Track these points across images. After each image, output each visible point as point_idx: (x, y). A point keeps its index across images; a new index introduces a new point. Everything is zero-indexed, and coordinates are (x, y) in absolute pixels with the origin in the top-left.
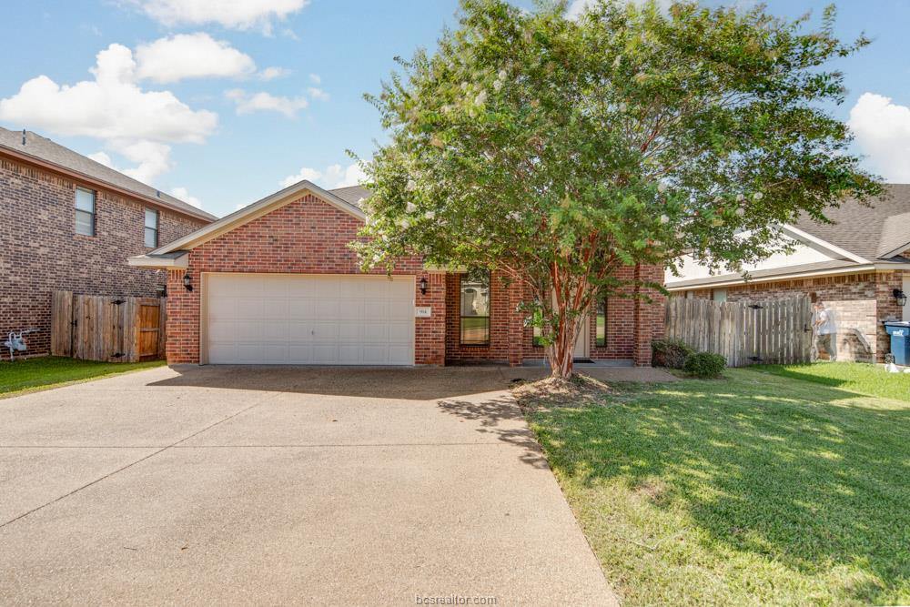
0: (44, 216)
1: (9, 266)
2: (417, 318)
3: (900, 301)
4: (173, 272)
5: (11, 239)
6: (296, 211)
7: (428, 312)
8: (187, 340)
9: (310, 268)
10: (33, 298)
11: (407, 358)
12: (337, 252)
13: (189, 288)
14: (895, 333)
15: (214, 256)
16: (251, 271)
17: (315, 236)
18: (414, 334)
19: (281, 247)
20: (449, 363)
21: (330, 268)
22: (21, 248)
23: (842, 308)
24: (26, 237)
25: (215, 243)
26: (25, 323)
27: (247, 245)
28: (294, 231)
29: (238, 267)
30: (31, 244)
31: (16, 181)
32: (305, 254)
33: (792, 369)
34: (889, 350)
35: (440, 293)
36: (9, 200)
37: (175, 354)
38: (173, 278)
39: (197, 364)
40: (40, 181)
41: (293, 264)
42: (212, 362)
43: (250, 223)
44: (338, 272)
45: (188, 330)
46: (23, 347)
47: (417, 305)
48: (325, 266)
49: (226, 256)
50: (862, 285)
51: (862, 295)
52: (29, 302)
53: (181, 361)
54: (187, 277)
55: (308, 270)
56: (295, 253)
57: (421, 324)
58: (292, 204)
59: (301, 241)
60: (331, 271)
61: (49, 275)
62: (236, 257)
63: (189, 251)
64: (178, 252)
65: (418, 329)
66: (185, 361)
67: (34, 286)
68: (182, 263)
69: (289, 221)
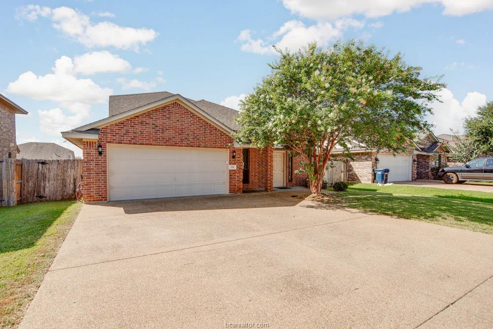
2: (230, 170)
3: (378, 162)
4: (87, 142)
6: (167, 110)
7: (235, 167)
8: (98, 187)
9: (176, 143)
11: (225, 190)
12: (191, 135)
13: (100, 153)
14: (378, 173)
15: (117, 134)
16: (141, 144)
17: (179, 125)
18: (228, 178)
19: (159, 131)
20: (244, 192)
21: (187, 144)
23: (358, 164)
25: (117, 125)
27: (139, 128)
28: (167, 122)
29: (133, 141)
32: (174, 135)
33: (351, 187)
34: (375, 179)
35: (240, 157)
37: (91, 196)
38: (87, 147)
39: (106, 202)
41: (167, 141)
43: (140, 115)
44: (192, 146)
45: (99, 180)
47: (230, 164)
48: (185, 142)
49: (125, 134)
50: (366, 156)
51: (366, 160)
53: (94, 201)
55: (175, 145)
56: (168, 134)
57: (232, 173)
58: (166, 106)
59: (158, 138)
60: (188, 145)
62: (131, 135)
65: (230, 175)
66: (97, 200)
68: (95, 137)
69: (164, 116)
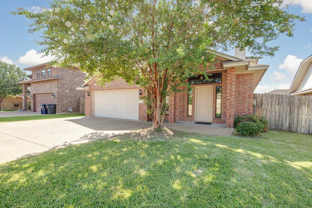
0: (78, 79)
1: (69, 91)
5: (70, 85)
7: (142, 102)
8: (89, 110)
9: (113, 88)
10: (75, 99)
12: (119, 82)
13: (89, 95)
18: (138, 109)
22: (72, 87)
24: (73, 85)
25: (94, 82)
26: (73, 105)
29: (98, 89)
30: (74, 86)
31: (70, 71)
32: (111, 84)
36: (69, 76)
39: (91, 116)
40: (76, 71)
41: (109, 87)
42: (95, 116)
45: (89, 107)
46: (72, 111)
47: (139, 99)
48: (116, 87)
49: (96, 86)
52: (74, 100)
54: (88, 92)
57: (140, 106)
61: (79, 94)
62: (98, 86)
63: (89, 85)
64: (86, 85)
67: (75, 96)
68: (87, 89)
